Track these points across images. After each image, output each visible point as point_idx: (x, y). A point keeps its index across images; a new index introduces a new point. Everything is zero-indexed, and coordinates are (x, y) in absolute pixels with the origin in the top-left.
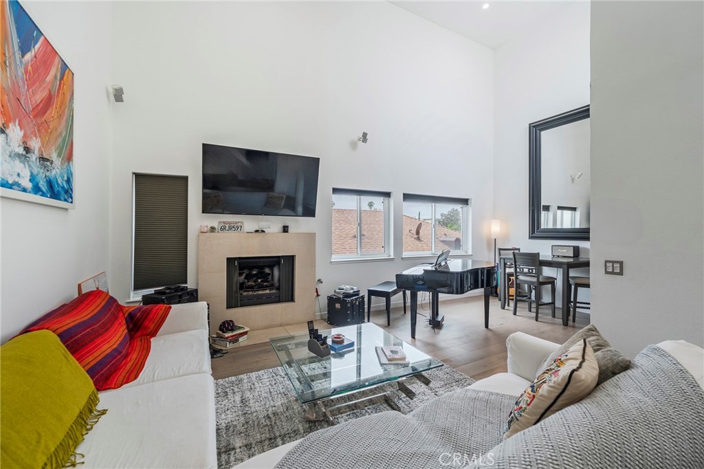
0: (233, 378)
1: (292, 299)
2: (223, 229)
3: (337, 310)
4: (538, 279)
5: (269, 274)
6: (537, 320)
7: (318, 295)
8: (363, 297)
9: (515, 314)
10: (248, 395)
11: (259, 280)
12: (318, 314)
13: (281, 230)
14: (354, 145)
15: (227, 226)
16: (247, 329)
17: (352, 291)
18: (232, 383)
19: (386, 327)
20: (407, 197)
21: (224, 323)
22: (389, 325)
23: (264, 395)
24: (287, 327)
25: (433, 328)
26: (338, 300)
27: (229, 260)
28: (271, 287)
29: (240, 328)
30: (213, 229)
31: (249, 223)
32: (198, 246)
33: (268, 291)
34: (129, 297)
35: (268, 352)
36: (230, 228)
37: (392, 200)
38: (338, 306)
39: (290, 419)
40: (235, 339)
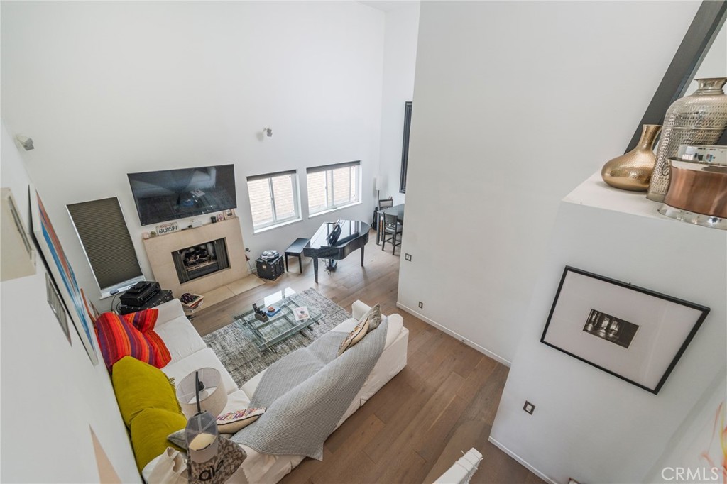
0: (209, 335)
1: (228, 266)
2: (162, 231)
3: (264, 270)
4: (396, 230)
5: (205, 250)
6: (393, 254)
7: (248, 259)
8: (282, 258)
9: (383, 250)
10: (224, 344)
11: (198, 256)
12: (250, 270)
13: (210, 221)
14: (260, 136)
15: (164, 228)
16: (202, 297)
17: (273, 257)
18: (210, 338)
19: (299, 275)
20: (309, 170)
21: (183, 296)
22: (301, 272)
23: (233, 342)
24: (229, 286)
25: (330, 271)
26: (264, 263)
27: (174, 254)
28: (209, 260)
29: (197, 297)
30: (153, 234)
31: (182, 223)
32: (145, 249)
33: (207, 264)
34: (101, 296)
35: (223, 311)
36: (167, 230)
37: (297, 175)
38: (264, 267)
39: (252, 352)
40: (196, 306)
